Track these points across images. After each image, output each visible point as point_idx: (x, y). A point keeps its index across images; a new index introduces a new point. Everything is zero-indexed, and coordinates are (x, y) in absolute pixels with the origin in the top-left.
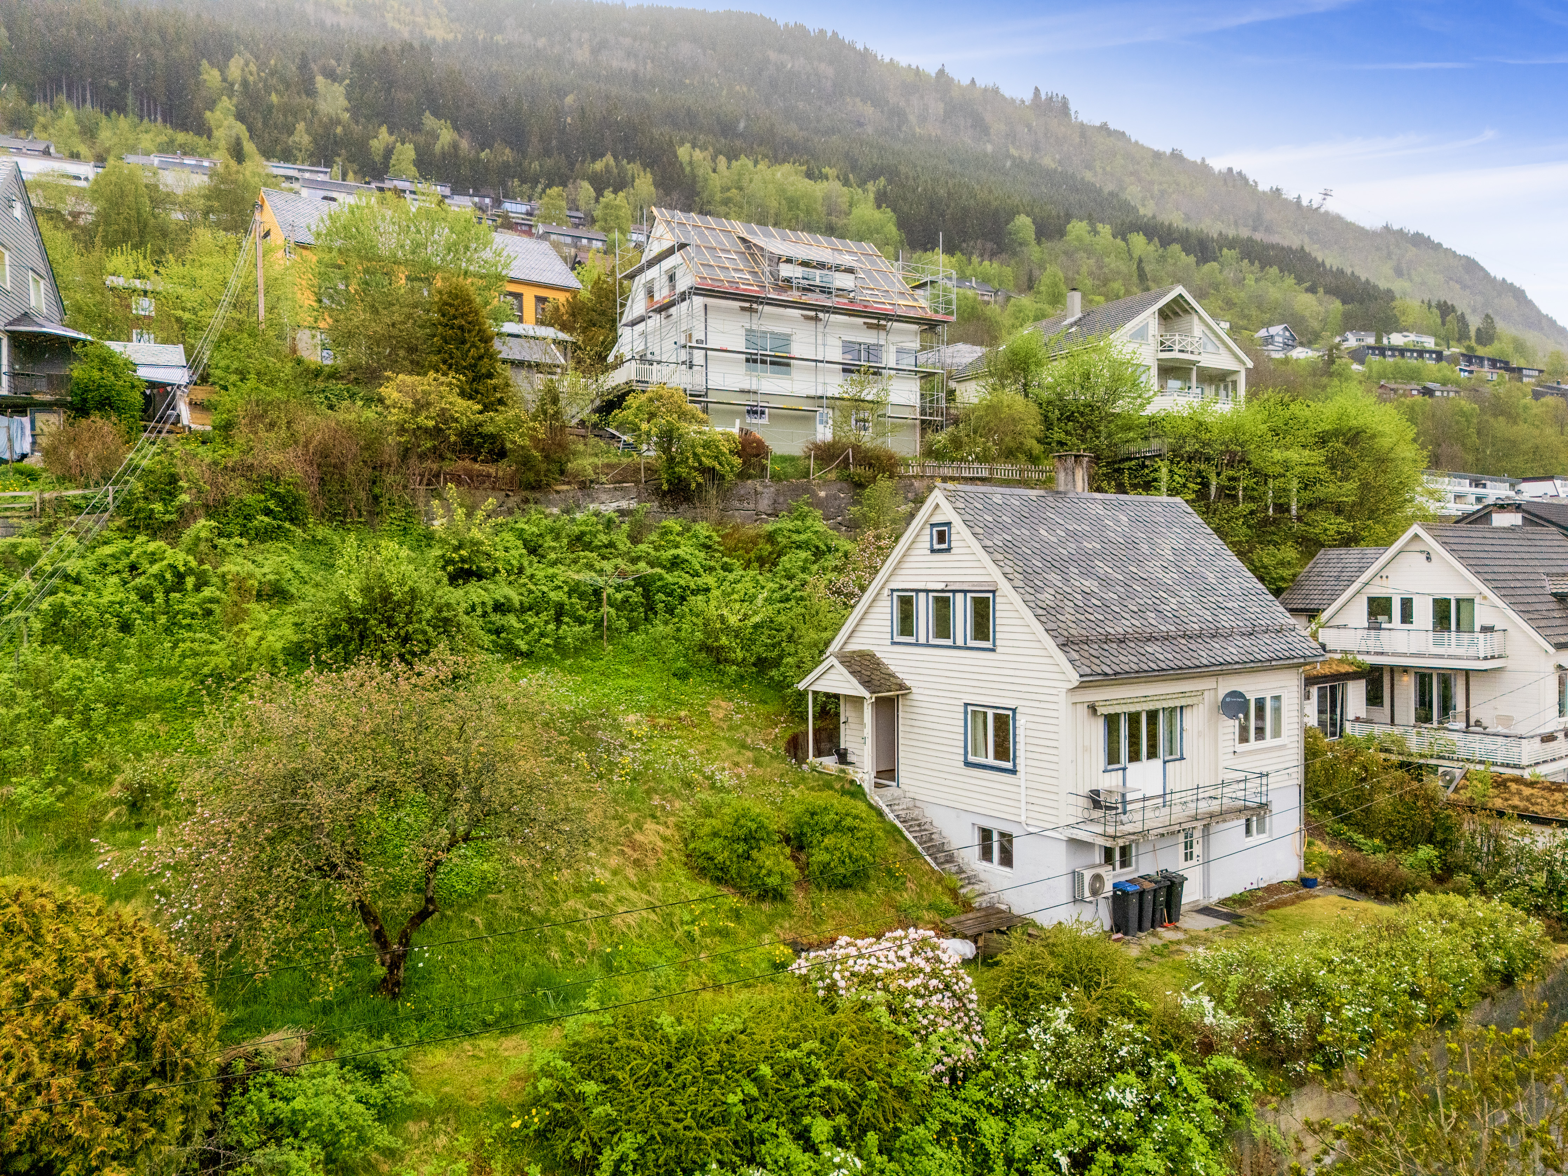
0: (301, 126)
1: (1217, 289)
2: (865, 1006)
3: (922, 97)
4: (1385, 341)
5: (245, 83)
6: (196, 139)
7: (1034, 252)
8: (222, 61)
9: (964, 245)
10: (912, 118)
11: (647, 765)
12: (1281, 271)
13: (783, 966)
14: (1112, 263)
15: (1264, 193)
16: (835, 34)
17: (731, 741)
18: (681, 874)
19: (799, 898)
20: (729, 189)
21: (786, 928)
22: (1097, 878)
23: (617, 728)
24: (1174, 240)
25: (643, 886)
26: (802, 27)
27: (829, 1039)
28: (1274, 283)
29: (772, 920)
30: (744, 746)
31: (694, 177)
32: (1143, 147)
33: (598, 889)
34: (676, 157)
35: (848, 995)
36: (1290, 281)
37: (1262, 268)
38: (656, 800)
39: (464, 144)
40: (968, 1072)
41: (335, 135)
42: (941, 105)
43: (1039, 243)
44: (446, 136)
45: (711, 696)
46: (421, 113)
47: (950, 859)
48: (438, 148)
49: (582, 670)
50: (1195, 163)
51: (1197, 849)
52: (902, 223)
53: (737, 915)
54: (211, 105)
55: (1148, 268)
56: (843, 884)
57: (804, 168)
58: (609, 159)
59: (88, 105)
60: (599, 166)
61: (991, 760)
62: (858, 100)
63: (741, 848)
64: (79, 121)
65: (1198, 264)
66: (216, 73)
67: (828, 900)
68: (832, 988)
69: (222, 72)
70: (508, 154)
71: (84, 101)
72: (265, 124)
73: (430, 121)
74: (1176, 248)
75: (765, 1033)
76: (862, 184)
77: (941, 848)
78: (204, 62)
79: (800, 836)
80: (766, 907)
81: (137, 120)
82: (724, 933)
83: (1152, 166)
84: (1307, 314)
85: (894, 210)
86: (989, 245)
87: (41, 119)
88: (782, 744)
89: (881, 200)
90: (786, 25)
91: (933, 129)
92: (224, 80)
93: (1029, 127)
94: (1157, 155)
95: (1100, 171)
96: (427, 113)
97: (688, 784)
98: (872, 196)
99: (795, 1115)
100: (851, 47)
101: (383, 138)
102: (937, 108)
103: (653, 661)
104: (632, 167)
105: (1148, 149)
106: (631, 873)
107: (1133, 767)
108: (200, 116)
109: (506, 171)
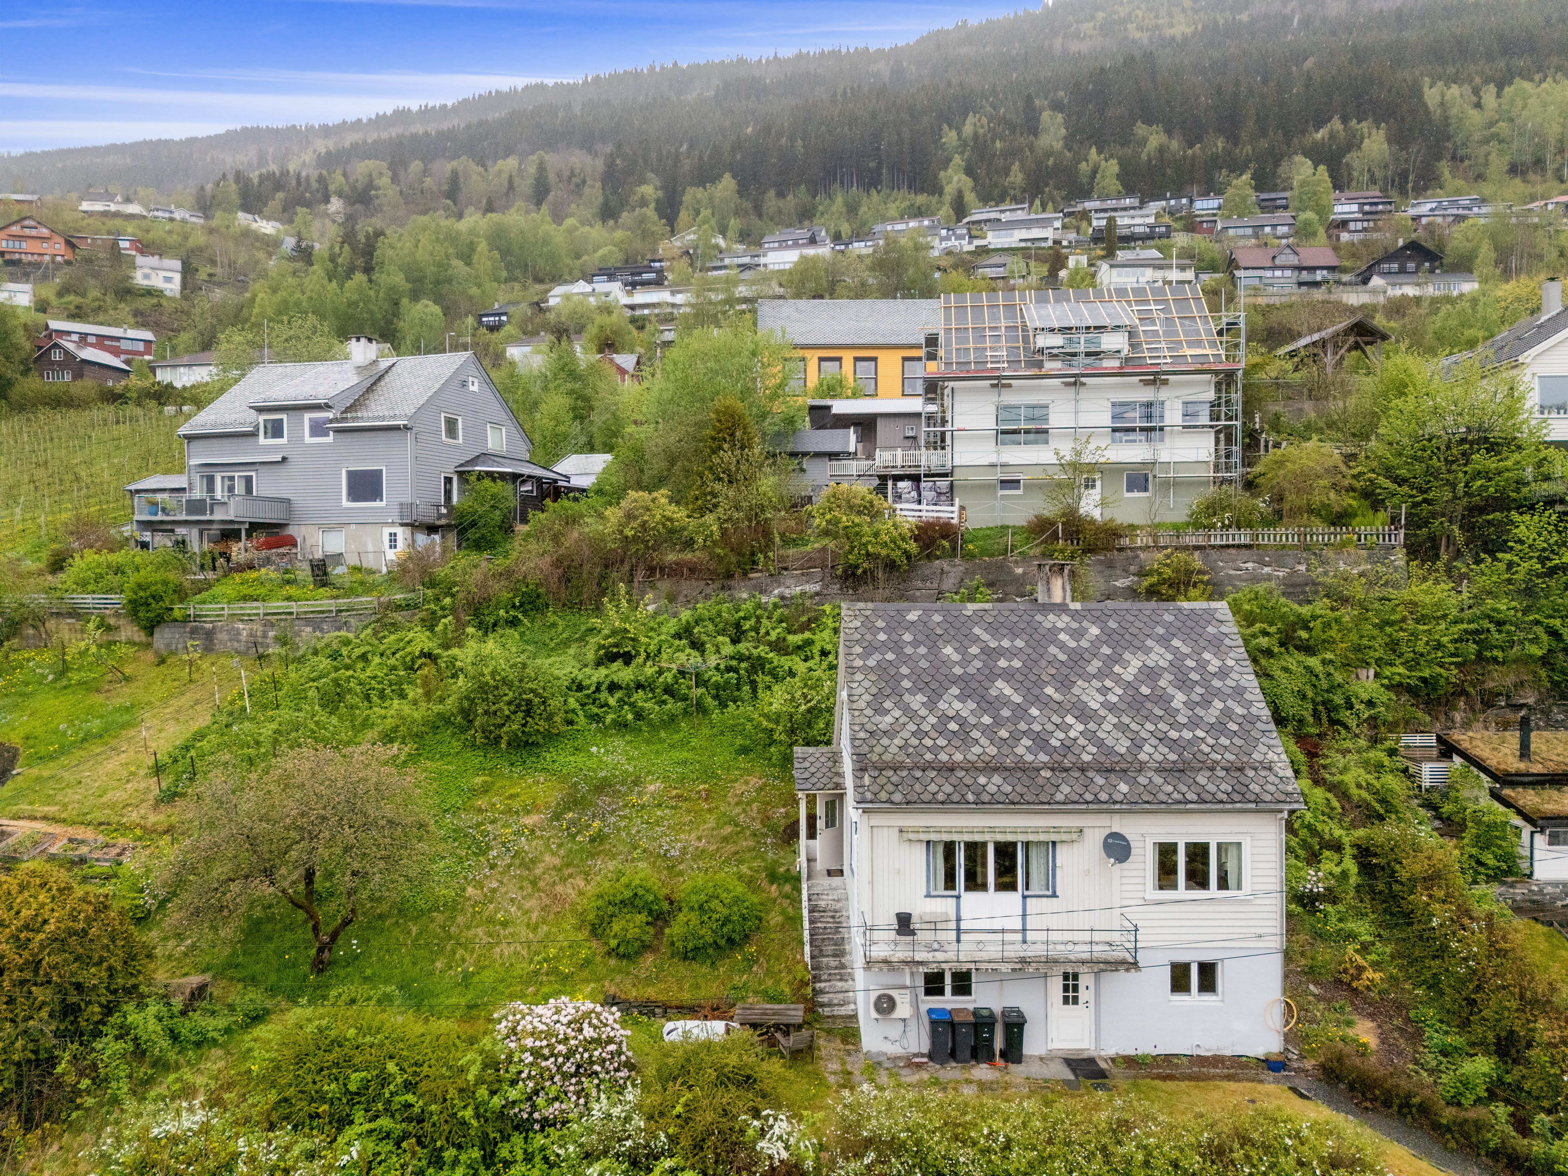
0: (1016, 167)
5: (976, 137)
6: (930, 199)
8: (959, 121)
19: (648, 961)
22: (884, 998)
25: (534, 926)
34: (1422, 101)
38: (597, 861)
41: (1046, 168)
44: (1155, 141)
45: (748, 773)
46: (1133, 124)
47: (839, 954)
48: (1144, 155)
51: (1083, 994)
53: (583, 964)
54: (945, 165)
56: (689, 957)
60: (1322, 134)
63: (613, 911)
64: (846, 203)
66: (953, 134)
67: (673, 967)
69: (959, 132)
70: (1218, 145)
71: (852, 185)
72: (988, 171)
73: (1140, 129)
78: (945, 127)
81: (888, 192)
92: (960, 138)
96: (1139, 123)
101: (1091, 159)
103: (726, 737)
104: (1364, 127)
107: (972, 896)
108: (935, 177)
109: (1214, 164)
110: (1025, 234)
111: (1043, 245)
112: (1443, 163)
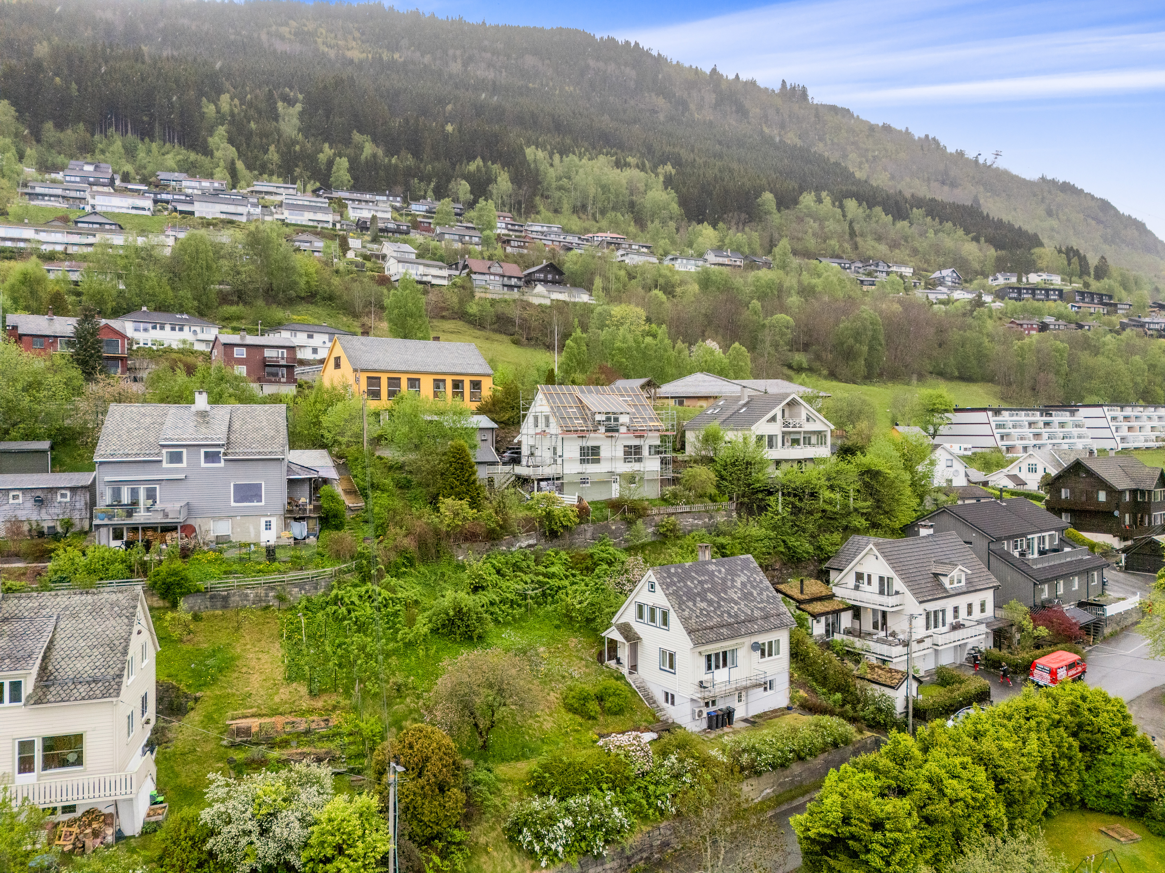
0: (272, 148)
1: (906, 241)
2: (618, 755)
3: (700, 91)
4: (1024, 279)
5: (232, 115)
6: (203, 158)
7: (776, 218)
8: (214, 96)
9: (725, 216)
10: (692, 106)
11: (549, 670)
12: (955, 225)
13: (595, 742)
14: (831, 225)
15: (951, 154)
16: (637, 44)
17: (577, 657)
18: (563, 710)
19: (601, 718)
20: (561, 179)
21: (597, 729)
22: (701, 711)
23: (537, 655)
24: (878, 204)
25: (551, 715)
26: (613, 39)
27: (608, 764)
28: (949, 234)
29: (592, 726)
30: (582, 659)
31: (538, 170)
32: (862, 121)
33: (538, 716)
34: (525, 157)
35: (614, 751)
36: (961, 232)
37: (941, 223)
38: (553, 684)
39: (380, 152)
40: (647, 773)
41: (295, 152)
42: (714, 96)
43: (779, 210)
44: (369, 149)
45: (569, 637)
46: (350, 132)
47: (654, 702)
48: (363, 157)
49: (522, 627)
50: (900, 132)
51: (743, 698)
52: (683, 202)
53: (581, 725)
54: (211, 132)
55: (857, 227)
56: (616, 714)
57: (614, 158)
58: (479, 161)
59: (129, 134)
60: (472, 167)
61: (667, 668)
62: (653, 94)
63: (582, 702)
64: (124, 147)
65: (894, 220)
66: (212, 107)
67: (610, 719)
68: (609, 750)
69: (216, 105)
70: (410, 161)
71: (127, 132)
72: (248, 145)
73: (357, 137)
74: (878, 209)
75: (590, 762)
76: (654, 169)
77: (652, 698)
78: (204, 99)
79: (602, 697)
80: (590, 722)
81: (162, 143)
82: (576, 731)
83: (868, 137)
84: (970, 258)
85: (676, 192)
86: (743, 216)
87: (100, 146)
88: (595, 656)
89: (668, 182)
90: (602, 38)
91: (708, 115)
92: (218, 112)
93: (778, 111)
94: (872, 128)
95: (829, 142)
96: (355, 131)
97: (564, 677)
98: (661, 178)
99: (598, 783)
100: (647, 54)
101: (327, 151)
102: (711, 98)
103: (547, 621)
104: (496, 168)
105: (867, 123)
106: (547, 710)
107: (717, 672)
108: (205, 141)
109: (409, 173)
110: (311, 216)
111: (326, 225)
112: (538, 198)
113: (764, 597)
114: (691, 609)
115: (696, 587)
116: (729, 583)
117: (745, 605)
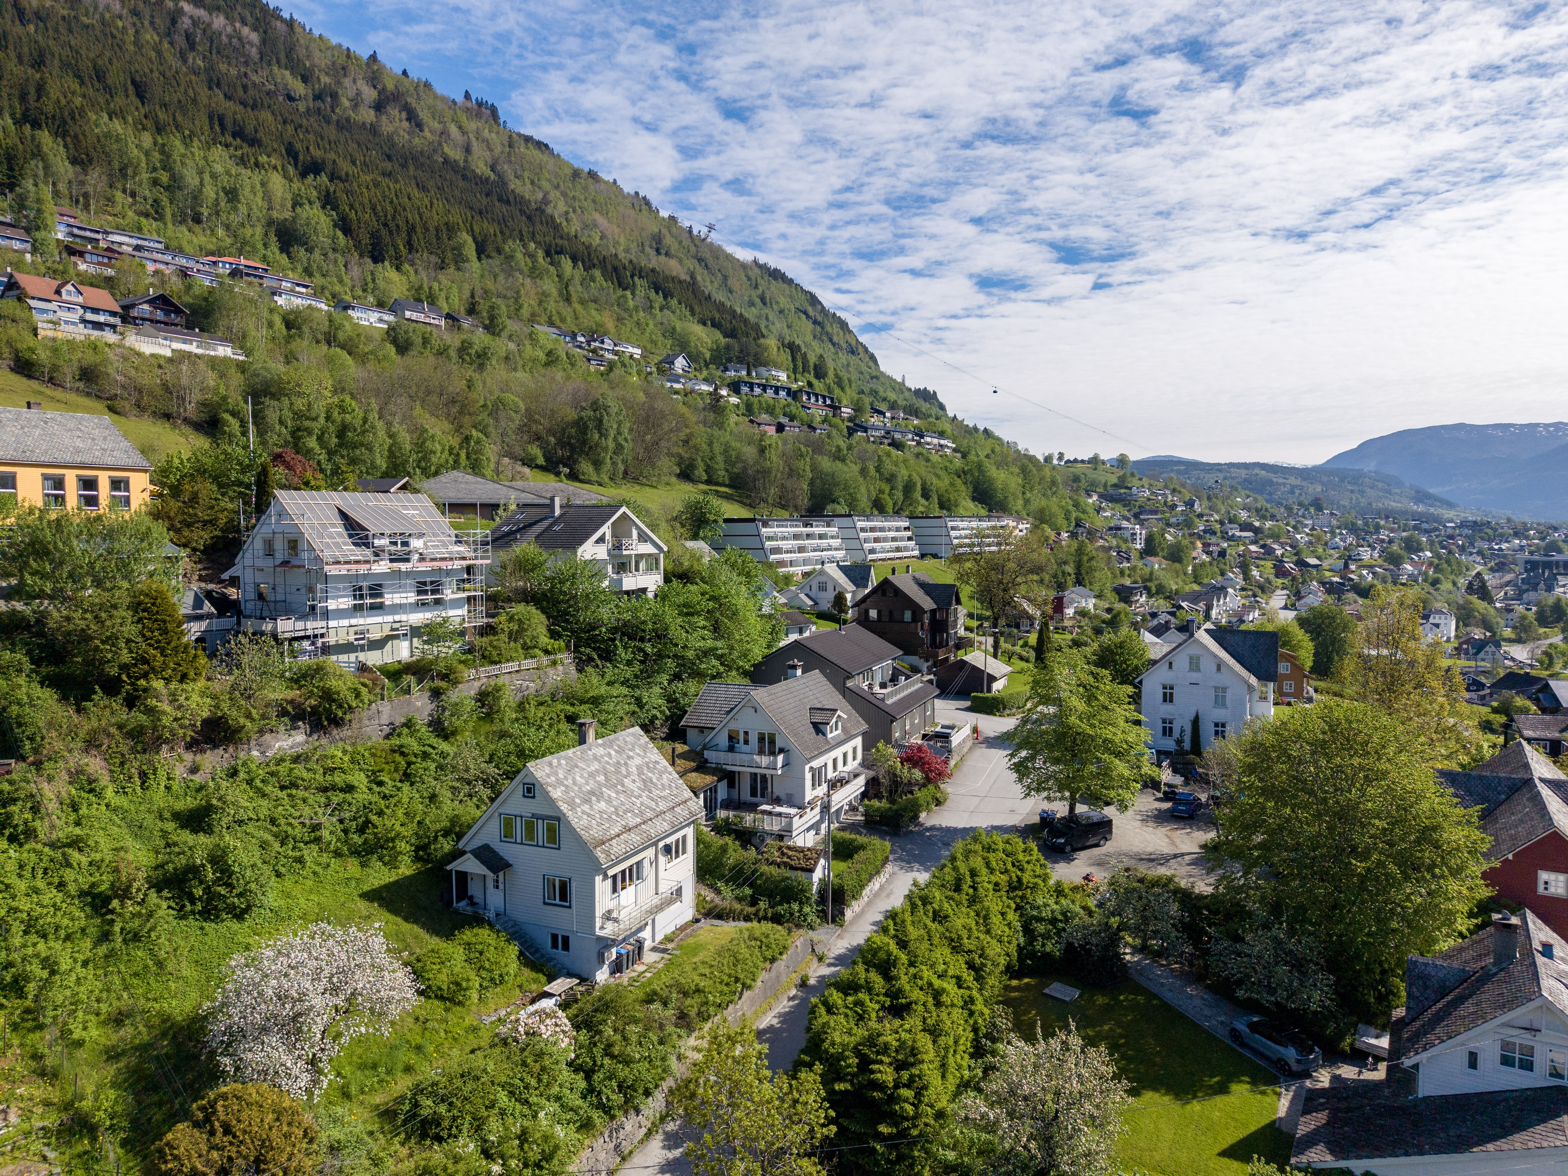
1: (630, 315)
3: (354, 82)
4: (753, 373)
7: (476, 268)
9: (410, 256)
10: (345, 101)
12: (679, 302)
15: (664, 220)
22: (609, 952)
24: (594, 264)
28: (674, 313)
32: (565, 162)
36: (687, 311)
37: (665, 299)
42: (373, 92)
43: (479, 259)
47: (537, 951)
50: (608, 182)
61: (557, 901)
62: (286, 73)
65: (615, 288)
76: (302, 177)
77: (532, 946)
83: (573, 182)
86: (433, 258)
89: (324, 200)
91: (368, 117)
93: (461, 130)
94: (577, 172)
95: (528, 183)
98: (315, 194)
102: (370, 94)
105: (569, 164)
107: (623, 894)
113: (665, 780)
114: (589, 815)
115: (587, 783)
116: (623, 770)
117: (649, 797)
